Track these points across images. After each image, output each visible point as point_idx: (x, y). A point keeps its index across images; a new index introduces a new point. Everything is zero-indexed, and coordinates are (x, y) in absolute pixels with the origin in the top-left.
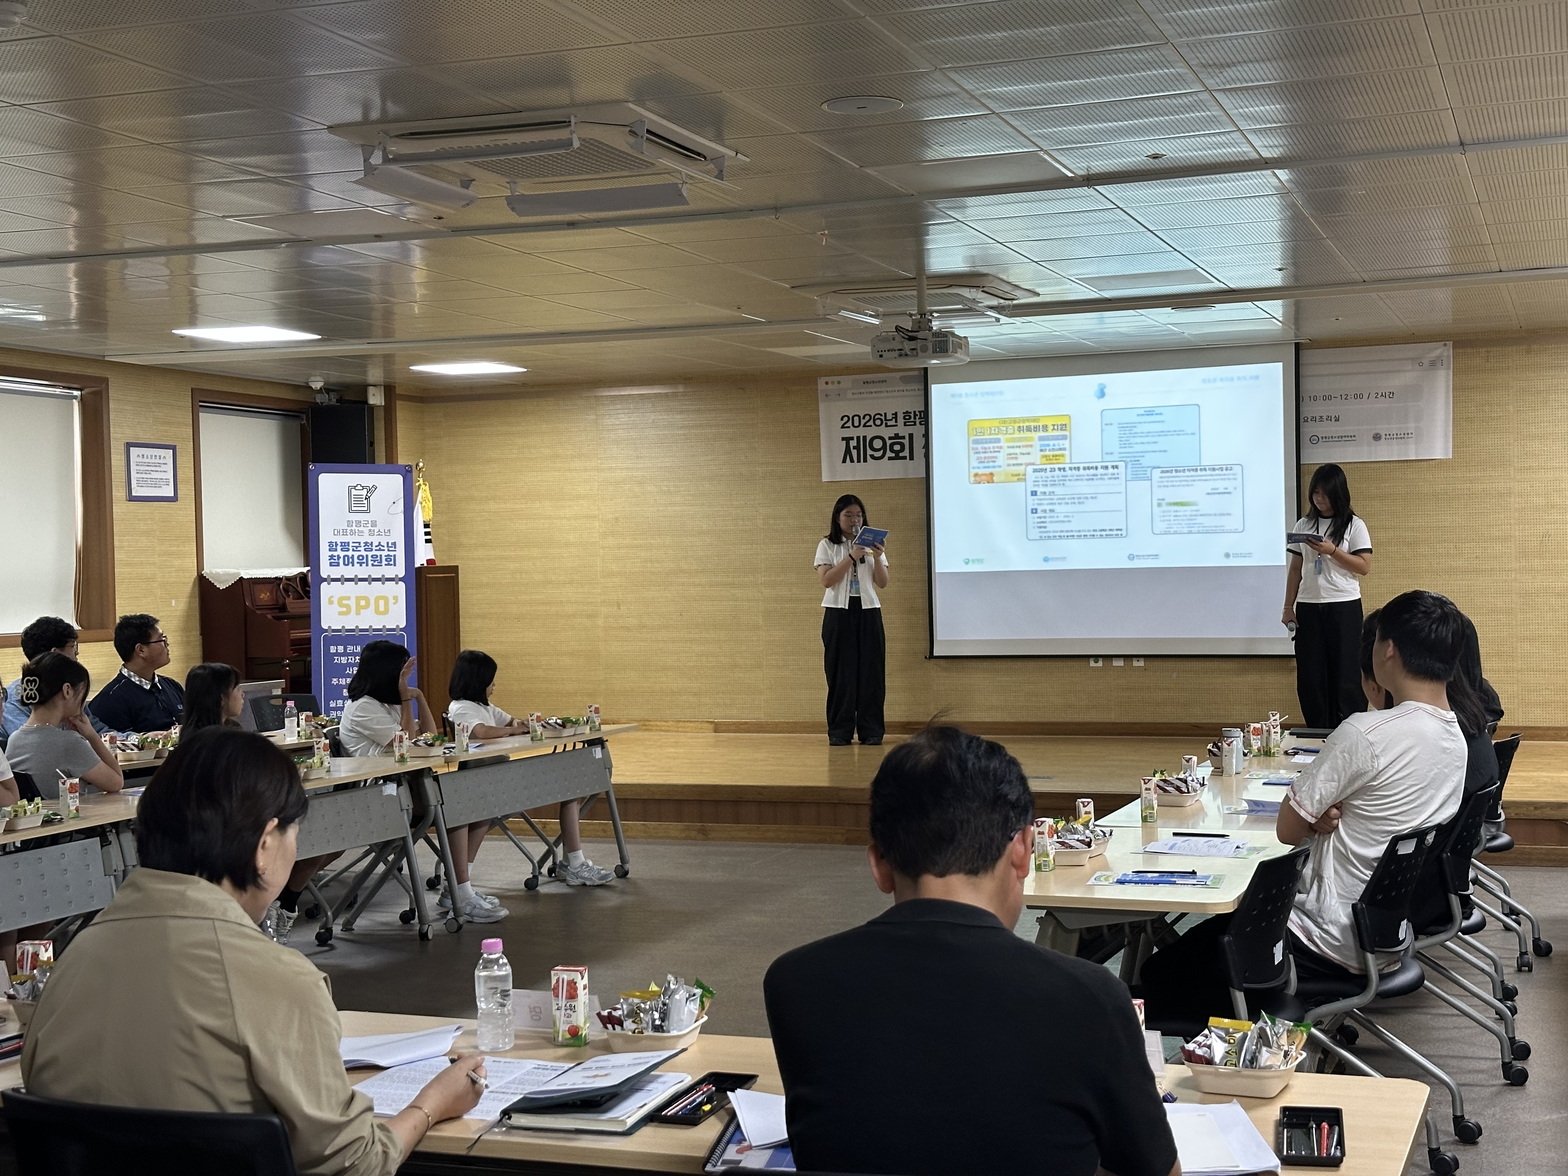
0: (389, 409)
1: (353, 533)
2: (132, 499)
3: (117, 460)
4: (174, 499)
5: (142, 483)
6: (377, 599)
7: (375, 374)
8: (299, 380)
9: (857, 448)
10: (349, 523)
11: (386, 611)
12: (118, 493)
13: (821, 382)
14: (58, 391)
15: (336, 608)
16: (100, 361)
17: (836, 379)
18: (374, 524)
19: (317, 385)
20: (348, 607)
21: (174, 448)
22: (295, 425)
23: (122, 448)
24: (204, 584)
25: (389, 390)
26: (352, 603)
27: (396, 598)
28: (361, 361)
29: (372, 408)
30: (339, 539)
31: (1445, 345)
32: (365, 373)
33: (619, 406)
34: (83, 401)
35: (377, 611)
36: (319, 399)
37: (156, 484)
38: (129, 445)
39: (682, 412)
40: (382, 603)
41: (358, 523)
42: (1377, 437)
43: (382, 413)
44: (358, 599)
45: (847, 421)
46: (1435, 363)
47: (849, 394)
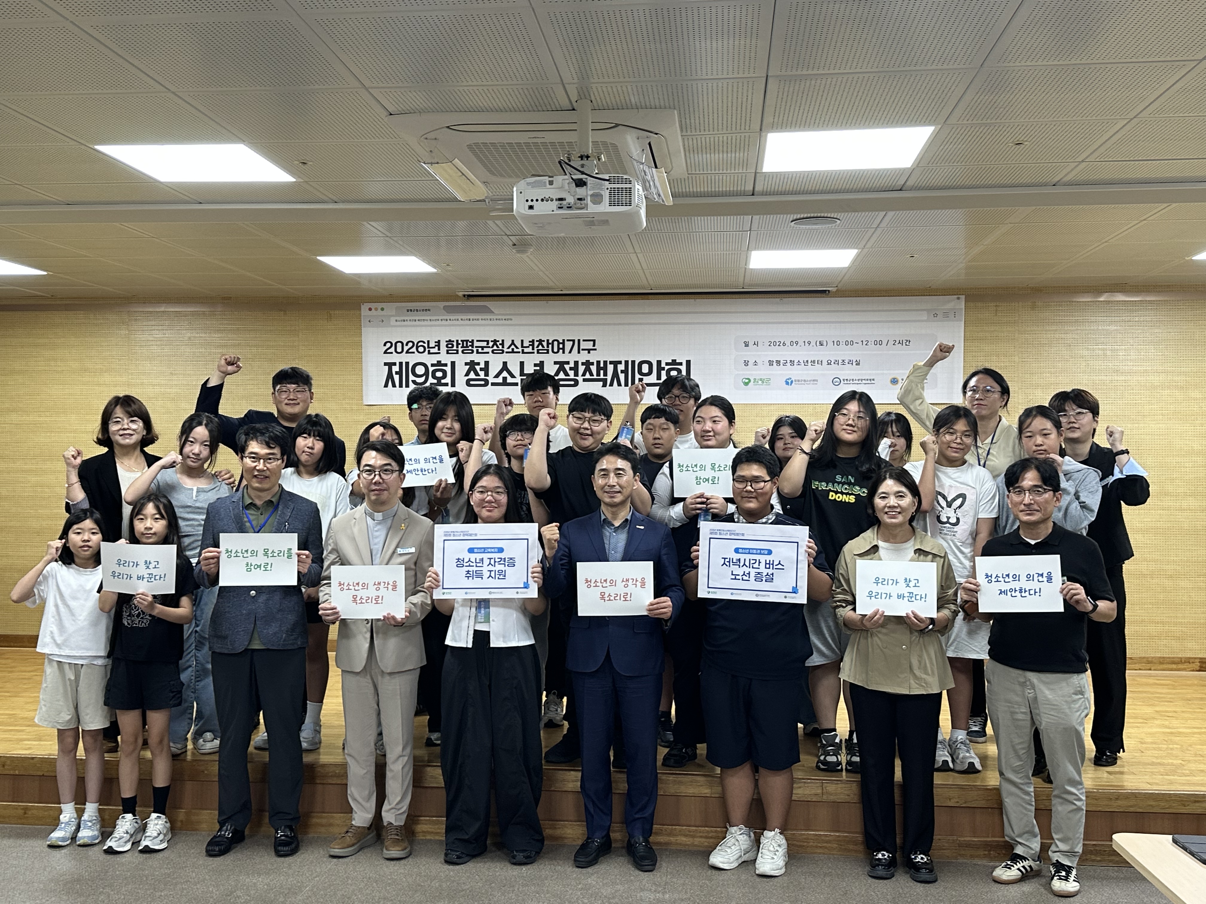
9: (399, 373)
13: (365, 308)
17: (380, 305)
31: (958, 298)
33: (153, 323)
42: (895, 381)
45: (390, 347)
46: (946, 315)
47: (393, 322)
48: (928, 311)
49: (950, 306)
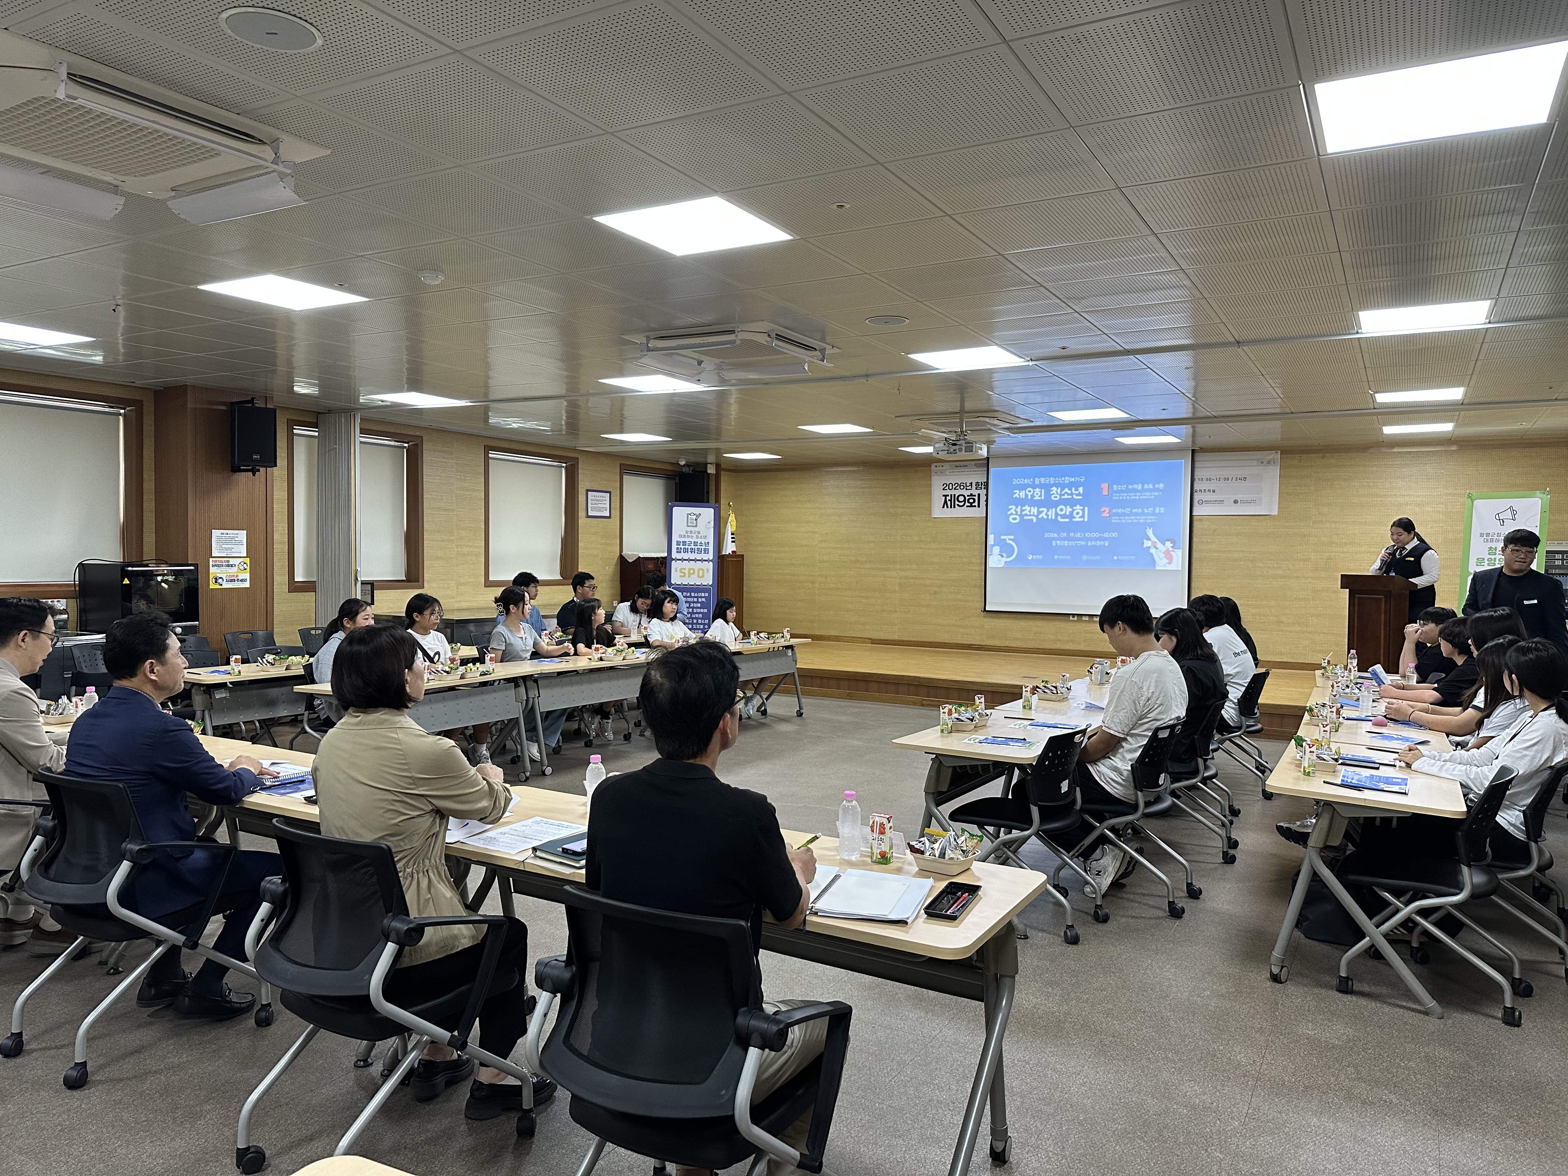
0: (717, 476)
1: (688, 537)
2: (588, 517)
3: (582, 498)
4: (610, 517)
5: (593, 509)
6: (699, 570)
7: (711, 458)
8: (674, 461)
9: (950, 500)
10: (687, 532)
11: (703, 576)
12: (582, 514)
13: (933, 466)
14: (555, 464)
15: (679, 574)
16: (574, 450)
17: (941, 464)
18: (699, 533)
19: (683, 463)
20: (685, 574)
21: (610, 492)
22: (673, 482)
23: (584, 492)
24: (622, 559)
25: (718, 466)
26: (686, 572)
27: (708, 570)
28: (705, 451)
29: (709, 474)
30: (682, 540)
31: (1276, 452)
32: (706, 458)
33: (831, 476)
34: (566, 468)
35: (699, 576)
36: (685, 470)
37: (600, 510)
38: (588, 491)
39: (861, 480)
40: (701, 572)
41: (691, 532)
42: (1236, 502)
43: (714, 478)
44: (690, 569)
45: (946, 486)
46: (1269, 462)
47: (947, 473)
48: (1258, 460)
49: (1272, 456)
